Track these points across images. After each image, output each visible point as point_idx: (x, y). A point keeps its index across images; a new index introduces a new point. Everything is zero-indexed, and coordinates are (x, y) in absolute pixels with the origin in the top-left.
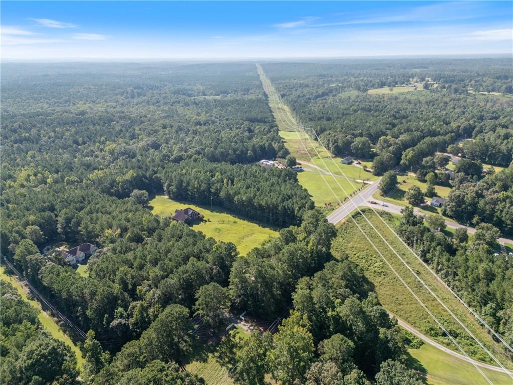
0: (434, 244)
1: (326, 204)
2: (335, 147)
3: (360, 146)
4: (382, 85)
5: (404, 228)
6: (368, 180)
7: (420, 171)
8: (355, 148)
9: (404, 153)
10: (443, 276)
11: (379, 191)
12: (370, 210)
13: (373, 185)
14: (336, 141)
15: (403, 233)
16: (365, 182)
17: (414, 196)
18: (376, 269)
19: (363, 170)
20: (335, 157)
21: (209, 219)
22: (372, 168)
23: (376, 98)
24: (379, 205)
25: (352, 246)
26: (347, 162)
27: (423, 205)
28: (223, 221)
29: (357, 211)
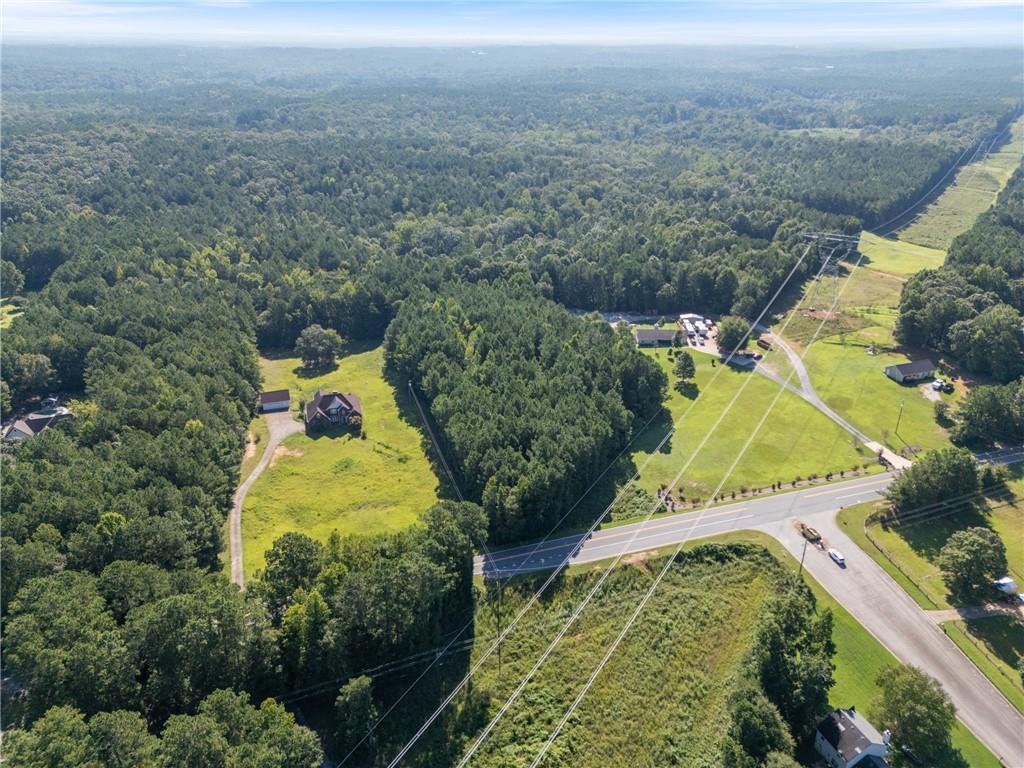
1: (663, 488)
2: (904, 321)
3: (976, 336)
6: (908, 451)
8: (960, 338)
11: (884, 503)
19: (934, 412)
20: (894, 350)
24: (822, 548)
26: (901, 379)
27: (998, 608)
28: (387, 447)
29: (712, 543)
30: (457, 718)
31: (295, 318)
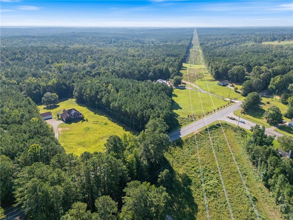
0: (277, 170)
1: (189, 116)
2: (216, 73)
3: (235, 72)
4: (274, 40)
5: (251, 146)
6: (235, 99)
7: (285, 95)
8: (231, 74)
9: (272, 79)
10: (283, 210)
11: (241, 109)
12: (226, 124)
13: (238, 103)
14: (217, 68)
15: (250, 151)
16: (232, 100)
17: (272, 115)
18: (208, 187)
19: (234, 91)
20: (215, 80)
21: (87, 119)
22: (241, 90)
23: (267, 46)
24: (237, 121)
25: (194, 158)
26: (222, 85)
27: (281, 125)
28: (98, 122)
29: (213, 124)
30: (182, 182)
31: (37, 92)
